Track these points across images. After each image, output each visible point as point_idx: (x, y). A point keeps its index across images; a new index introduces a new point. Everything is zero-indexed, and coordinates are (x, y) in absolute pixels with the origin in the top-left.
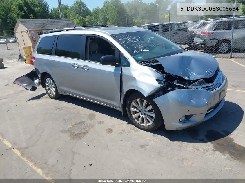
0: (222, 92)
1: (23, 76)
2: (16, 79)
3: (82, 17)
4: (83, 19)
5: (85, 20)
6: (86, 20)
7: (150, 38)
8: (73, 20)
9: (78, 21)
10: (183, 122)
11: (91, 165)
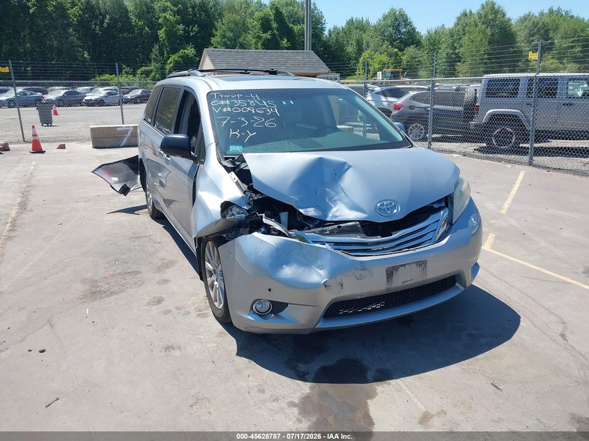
0: (404, 265)
1: (119, 162)
2: (102, 165)
3: (396, 50)
4: (396, 54)
5: (402, 58)
6: (404, 58)
7: (488, 113)
8: (374, 57)
9: (385, 58)
10: (262, 315)
11: (43, 351)
